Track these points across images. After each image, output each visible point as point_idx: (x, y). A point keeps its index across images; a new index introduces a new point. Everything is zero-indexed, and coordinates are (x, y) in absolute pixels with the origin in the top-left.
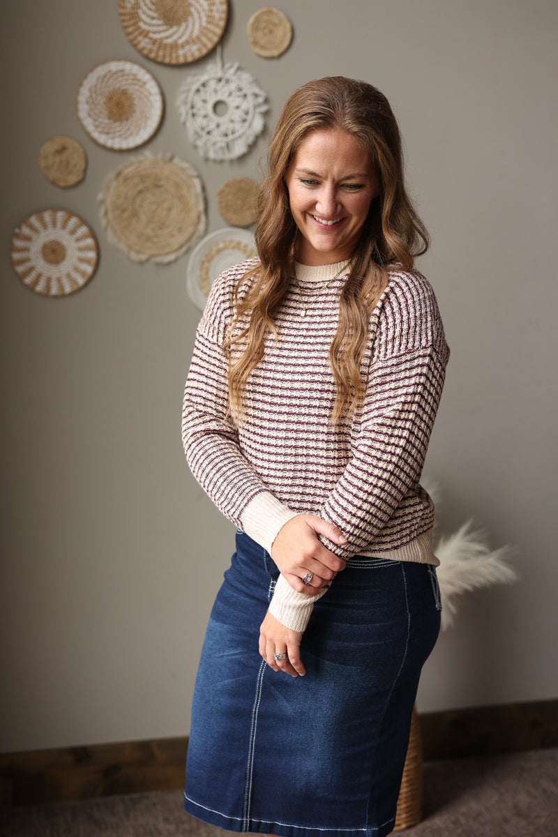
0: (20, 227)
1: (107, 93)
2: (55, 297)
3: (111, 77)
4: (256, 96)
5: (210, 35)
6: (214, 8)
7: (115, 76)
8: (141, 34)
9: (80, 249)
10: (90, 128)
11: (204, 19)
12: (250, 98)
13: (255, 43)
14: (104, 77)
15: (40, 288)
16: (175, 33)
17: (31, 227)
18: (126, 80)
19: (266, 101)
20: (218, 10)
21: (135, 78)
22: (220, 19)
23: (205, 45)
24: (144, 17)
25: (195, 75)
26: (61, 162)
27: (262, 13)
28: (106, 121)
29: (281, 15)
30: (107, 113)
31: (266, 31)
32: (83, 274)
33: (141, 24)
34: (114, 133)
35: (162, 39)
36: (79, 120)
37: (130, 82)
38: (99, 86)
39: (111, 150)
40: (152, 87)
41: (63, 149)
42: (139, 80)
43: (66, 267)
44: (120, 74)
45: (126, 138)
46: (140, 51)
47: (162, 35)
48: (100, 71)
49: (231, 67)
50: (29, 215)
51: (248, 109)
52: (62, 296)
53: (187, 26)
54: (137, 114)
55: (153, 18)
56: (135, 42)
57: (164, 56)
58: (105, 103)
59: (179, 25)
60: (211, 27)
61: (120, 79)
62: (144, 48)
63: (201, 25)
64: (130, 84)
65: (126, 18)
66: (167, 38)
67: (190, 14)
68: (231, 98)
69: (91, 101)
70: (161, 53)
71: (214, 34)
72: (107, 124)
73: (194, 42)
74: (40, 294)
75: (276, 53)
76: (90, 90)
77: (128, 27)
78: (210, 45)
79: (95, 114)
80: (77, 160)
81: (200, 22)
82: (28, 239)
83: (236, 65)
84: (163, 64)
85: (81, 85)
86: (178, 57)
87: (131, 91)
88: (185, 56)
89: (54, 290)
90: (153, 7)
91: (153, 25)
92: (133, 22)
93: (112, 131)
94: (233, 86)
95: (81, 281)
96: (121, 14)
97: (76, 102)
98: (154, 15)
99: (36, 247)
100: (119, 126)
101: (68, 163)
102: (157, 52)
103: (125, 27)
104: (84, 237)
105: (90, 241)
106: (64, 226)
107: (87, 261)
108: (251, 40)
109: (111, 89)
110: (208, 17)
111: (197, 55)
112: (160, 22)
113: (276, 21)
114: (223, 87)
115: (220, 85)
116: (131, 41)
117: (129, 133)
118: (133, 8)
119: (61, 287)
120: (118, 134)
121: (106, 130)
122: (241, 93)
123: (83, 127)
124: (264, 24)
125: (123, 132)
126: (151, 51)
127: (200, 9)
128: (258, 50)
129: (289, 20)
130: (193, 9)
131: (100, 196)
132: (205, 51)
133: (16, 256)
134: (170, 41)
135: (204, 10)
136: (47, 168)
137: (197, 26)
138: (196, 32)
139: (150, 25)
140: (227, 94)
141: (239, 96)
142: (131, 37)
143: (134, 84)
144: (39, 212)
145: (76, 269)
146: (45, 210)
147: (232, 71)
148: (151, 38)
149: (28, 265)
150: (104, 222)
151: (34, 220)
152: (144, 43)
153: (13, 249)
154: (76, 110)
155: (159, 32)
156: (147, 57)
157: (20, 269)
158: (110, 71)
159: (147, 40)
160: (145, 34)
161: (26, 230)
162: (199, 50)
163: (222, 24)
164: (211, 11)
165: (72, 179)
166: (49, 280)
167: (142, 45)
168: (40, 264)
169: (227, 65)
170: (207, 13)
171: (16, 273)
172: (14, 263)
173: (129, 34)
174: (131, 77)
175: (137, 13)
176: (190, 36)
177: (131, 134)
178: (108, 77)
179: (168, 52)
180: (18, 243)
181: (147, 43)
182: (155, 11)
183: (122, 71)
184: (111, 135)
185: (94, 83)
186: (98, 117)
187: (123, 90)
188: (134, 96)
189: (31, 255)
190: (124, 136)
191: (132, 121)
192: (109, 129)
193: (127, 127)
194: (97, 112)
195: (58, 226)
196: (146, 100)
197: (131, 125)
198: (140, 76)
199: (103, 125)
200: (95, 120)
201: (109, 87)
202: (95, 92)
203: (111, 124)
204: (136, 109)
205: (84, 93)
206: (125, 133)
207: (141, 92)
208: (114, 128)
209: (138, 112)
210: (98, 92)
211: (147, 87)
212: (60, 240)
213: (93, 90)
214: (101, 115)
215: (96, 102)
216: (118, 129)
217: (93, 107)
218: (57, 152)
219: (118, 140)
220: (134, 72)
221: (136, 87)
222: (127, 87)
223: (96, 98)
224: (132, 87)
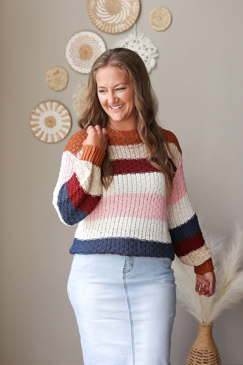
0: (35, 109)
1: (80, 46)
2: (50, 143)
4: (152, 49)
5: (131, 20)
6: (133, 7)
7: (84, 39)
8: (98, 18)
9: (63, 121)
10: (71, 63)
11: (128, 12)
12: (149, 50)
13: (153, 24)
14: (79, 39)
15: (42, 139)
16: (114, 18)
17: (40, 109)
18: (89, 40)
19: (157, 52)
20: (135, 8)
21: (94, 40)
22: (136, 12)
23: (128, 25)
24: (99, 11)
25: (123, 39)
26: (56, 79)
27: (157, 10)
28: (79, 60)
29: (166, 10)
30: (79, 56)
31: (159, 18)
32: (64, 133)
33: (98, 14)
34: (82, 65)
35: (107, 21)
36: (66, 59)
37: (91, 41)
38: (76, 44)
39: (81, 73)
40: (102, 44)
41: (58, 72)
42: (95, 41)
43: (56, 129)
44: (87, 37)
46: (97, 27)
47: (108, 19)
48: (77, 36)
49: (140, 35)
50: (40, 104)
51: (148, 56)
52: (54, 143)
53: (120, 15)
55: (103, 11)
56: (95, 22)
57: (108, 30)
58: (78, 51)
59: (116, 15)
60: (131, 16)
61: (86, 40)
62: (99, 25)
63: (126, 15)
64: (91, 42)
65: (91, 11)
66: (110, 21)
67: (122, 9)
68: (140, 50)
69: (71, 50)
70: (107, 28)
71: (133, 19)
72: (79, 61)
73: (123, 23)
74: (42, 141)
75: (163, 29)
76: (72, 45)
77: (92, 15)
78: (130, 25)
79: (74, 56)
80: (64, 78)
81: (126, 13)
82: (39, 115)
83: (143, 34)
84: (107, 33)
85: (68, 42)
86: (115, 30)
87: (91, 46)
88: (118, 29)
89: (49, 140)
90: (104, 6)
91: (104, 15)
92: (94, 13)
93: (81, 64)
94: (141, 45)
95: (63, 137)
96: (88, 9)
97: (65, 50)
98: (104, 10)
99: (42, 119)
100: (85, 62)
101: (59, 80)
102: (105, 27)
103: (90, 16)
104: (66, 115)
105: (68, 117)
106: (56, 110)
107: (67, 127)
108: (151, 22)
109: (82, 44)
110: (130, 11)
111: (124, 29)
112: (107, 13)
113: (163, 13)
114: (136, 44)
115: (135, 43)
116: (93, 22)
117: (89, 65)
118: (94, 6)
119: (53, 139)
120: (84, 66)
121: (79, 64)
122: (145, 48)
123: (67, 62)
124: (157, 15)
125: (86, 65)
126: (102, 27)
127: (127, 7)
128: (154, 27)
129: (170, 13)
130: (123, 8)
131: (74, 96)
132: (128, 27)
133: (32, 123)
134: (111, 22)
135: (128, 8)
136: (49, 81)
137: (125, 15)
138: (124, 18)
139: (102, 14)
140: (138, 48)
141: (144, 49)
142: (93, 20)
143: (93, 43)
144: (44, 102)
145: (61, 131)
146: (48, 101)
147: (141, 37)
148: (102, 21)
149: (38, 127)
150: (75, 108)
151: (42, 106)
152: (99, 23)
153: (31, 119)
154: (65, 54)
155: (106, 18)
156: (100, 29)
157: (34, 129)
158: (81, 36)
159: (100, 22)
160: (100, 19)
161: (37, 111)
162: (125, 27)
163: (137, 15)
164: (132, 8)
165: (61, 87)
166: (47, 135)
167: (98, 24)
168: (43, 127)
169: (139, 35)
170: (130, 10)
171: (32, 131)
172: (31, 126)
173: (91, 19)
174: (92, 39)
175: (96, 9)
176: (121, 20)
178: (81, 38)
179: (110, 27)
180: (34, 117)
181: (100, 23)
182: (105, 8)
183: (88, 36)
184: (81, 67)
185: (74, 41)
186: (75, 58)
187: (87, 45)
188: (93, 48)
189: (39, 123)
190: (87, 67)
191: (91, 60)
192: (80, 63)
193: (88, 63)
194: (75, 55)
195: (53, 109)
196: (98, 50)
197: (91, 62)
198: (96, 39)
199: (77, 62)
200: (73, 59)
201: (81, 43)
202: (74, 46)
203: (81, 61)
204: (94, 54)
205: (69, 46)
206: (87, 66)
207: (96, 46)
208: (83, 63)
209: (94, 56)
210: (75, 46)
211: (99, 44)
212: (53, 116)
213: (73, 45)
214: (76, 57)
215: (74, 51)
216: (84, 64)
217: (73, 53)
218: (55, 74)
219: (84, 69)
220: (93, 36)
221: (94, 44)
222: (90, 44)
223: (75, 49)
224: (92, 44)
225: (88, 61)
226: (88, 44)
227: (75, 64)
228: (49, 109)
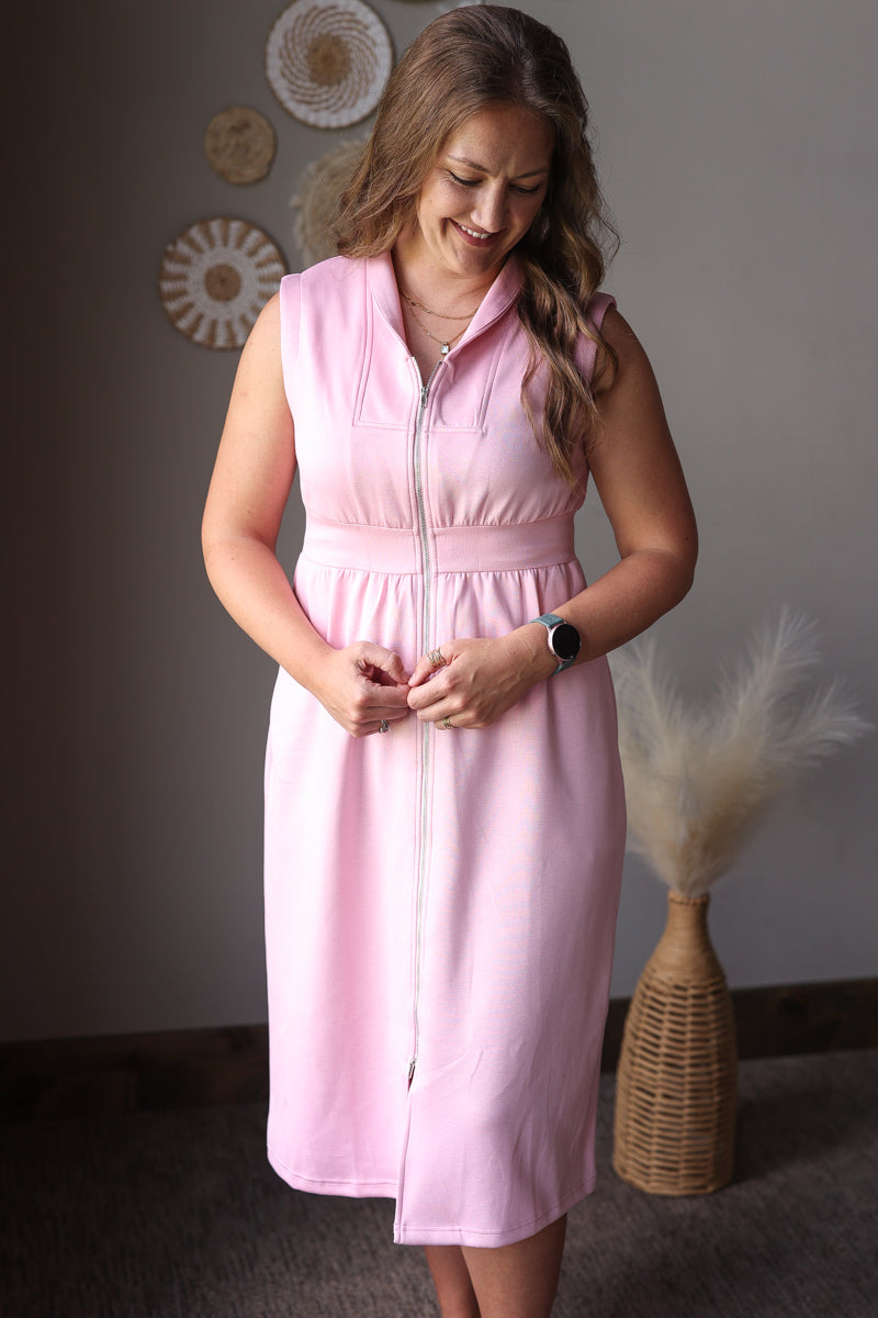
0: (174, 244)
1: (310, 41)
2: (222, 350)
3: (317, 16)
7: (322, 16)
9: (264, 279)
10: (284, 95)
14: (307, 16)
15: (199, 336)
17: (192, 243)
18: (339, 22)
21: (353, 19)
26: (238, 146)
28: (308, 84)
30: (308, 72)
34: (319, 103)
36: (267, 82)
37: (344, 24)
38: (297, 32)
39: (315, 128)
40: (377, 33)
41: (246, 125)
42: (357, 22)
43: (239, 305)
44: (331, 12)
45: (335, 112)
50: (190, 226)
52: (234, 348)
54: (354, 76)
58: (306, 57)
61: (330, 20)
64: (344, 29)
69: (285, 53)
72: (308, 89)
74: (199, 345)
76: (285, 36)
79: (291, 73)
80: (261, 145)
82: (186, 261)
85: (272, 27)
87: (344, 39)
89: (220, 341)
93: (316, 99)
97: (264, 54)
99: (196, 274)
100: (327, 92)
101: (247, 151)
104: (269, 261)
105: (277, 267)
106: (240, 244)
109: (316, 35)
117: (341, 103)
119: (233, 336)
120: (324, 105)
121: (307, 99)
123: (273, 92)
125: (332, 101)
131: (295, 201)
133: (167, 286)
136: (215, 150)
143: (351, 29)
144: (204, 222)
146: (214, 218)
149: (185, 300)
150: (299, 240)
151: (195, 233)
153: (162, 275)
154: (264, 66)
157: (172, 306)
158: (315, 8)
161: (183, 248)
165: (250, 173)
166: (214, 324)
168: (201, 299)
171: (165, 311)
172: (163, 298)
174: (347, 17)
177: (344, 105)
178: (313, 14)
180: (171, 267)
183: (334, 7)
184: (315, 107)
185: (291, 24)
186: (297, 78)
187: (334, 38)
188: (350, 46)
189: (189, 286)
190: (333, 109)
191: (347, 85)
192: (312, 96)
193: (338, 95)
194: (294, 70)
195: (232, 242)
196: (368, 53)
197: (344, 91)
198: (359, 17)
199: (303, 91)
200: (292, 83)
201: (314, 31)
202: (293, 39)
203: (315, 89)
204: (353, 66)
205: (276, 41)
206: (335, 104)
207: (360, 40)
208: (319, 95)
209: (355, 71)
210: (297, 40)
211: (371, 32)
212: (232, 264)
213: (290, 36)
214: (300, 75)
215: (293, 55)
216: (325, 97)
217: (289, 63)
218: (236, 130)
219: (324, 114)
220: (351, 9)
221: (354, 33)
222: (340, 32)
223: (294, 48)
224: (347, 32)
225: (335, 87)
226: (334, 33)
227: (298, 97)
228: (219, 242)
